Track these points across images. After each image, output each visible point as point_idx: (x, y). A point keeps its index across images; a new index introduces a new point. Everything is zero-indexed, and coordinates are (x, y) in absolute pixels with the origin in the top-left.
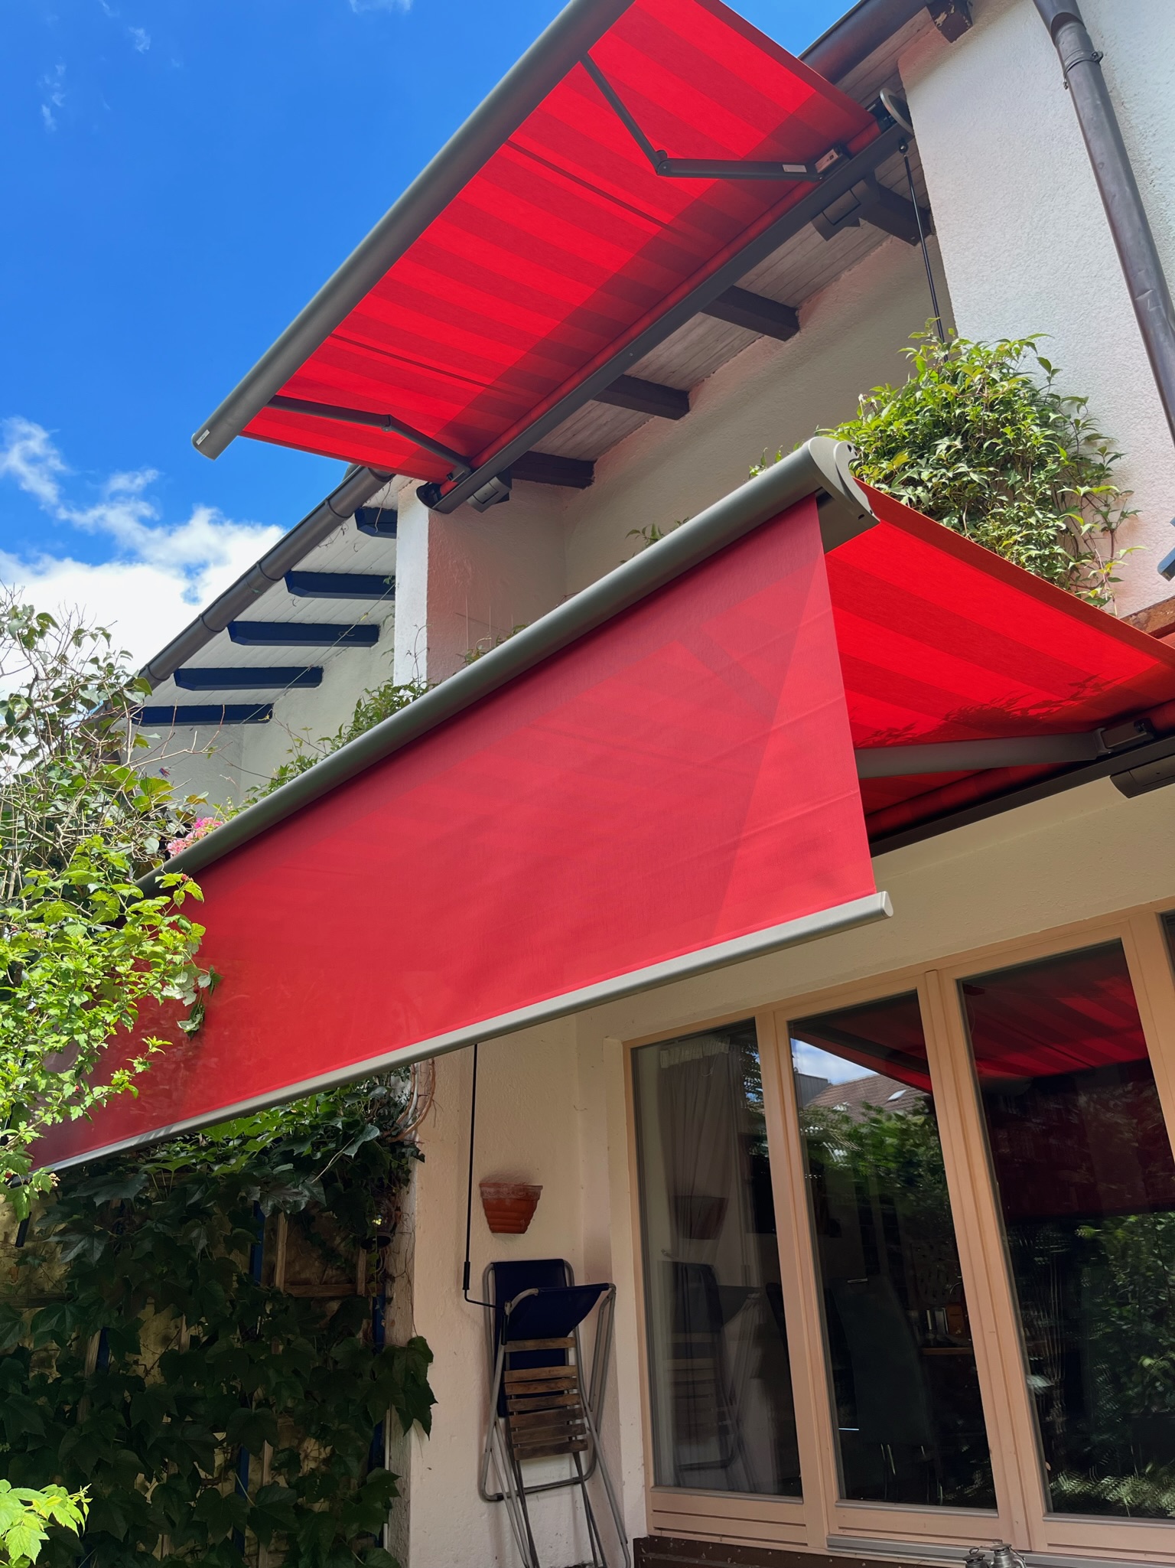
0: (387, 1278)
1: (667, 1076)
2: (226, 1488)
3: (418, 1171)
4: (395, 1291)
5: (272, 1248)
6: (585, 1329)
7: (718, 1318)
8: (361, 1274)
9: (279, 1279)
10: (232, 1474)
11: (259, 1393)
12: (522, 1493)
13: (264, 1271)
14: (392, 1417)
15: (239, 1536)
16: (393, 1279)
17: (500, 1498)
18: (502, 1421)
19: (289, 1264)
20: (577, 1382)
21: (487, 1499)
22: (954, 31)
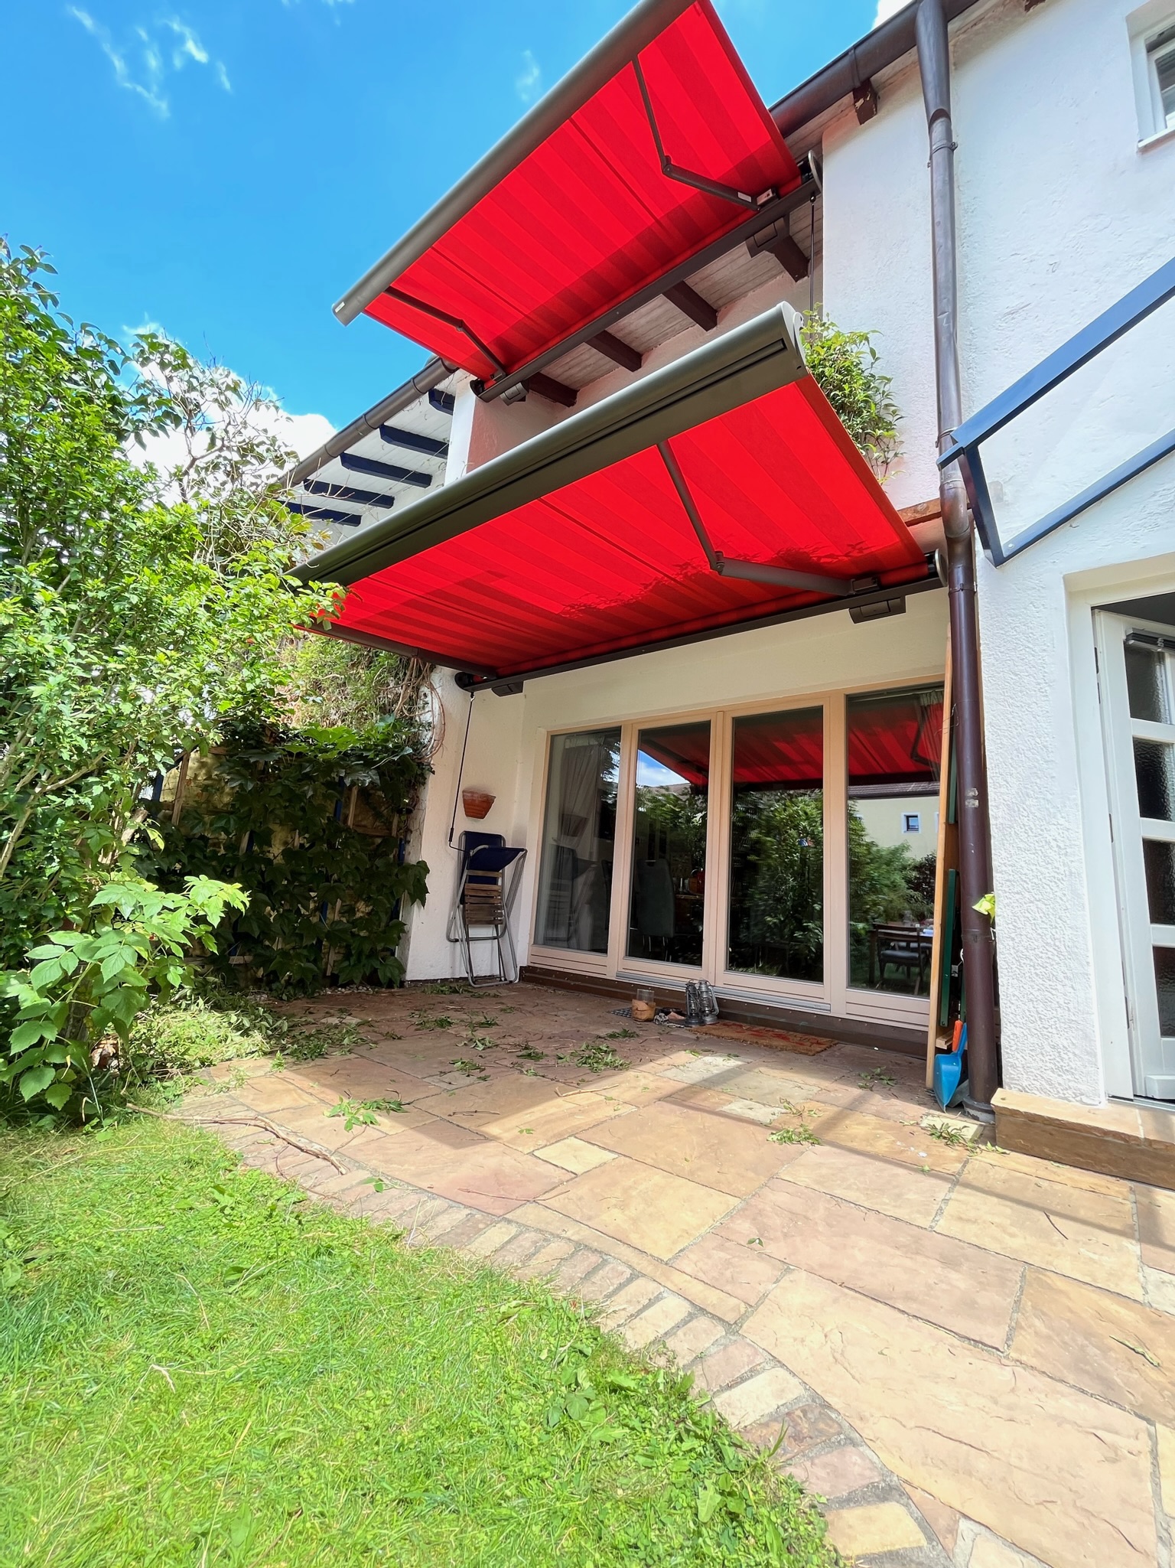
0: (408, 831)
1: (568, 753)
2: (314, 920)
3: (431, 779)
4: (412, 838)
5: (347, 806)
6: (509, 870)
7: (576, 872)
8: (395, 827)
9: (350, 822)
10: (317, 913)
11: (335, 876)
12: (468, 940)
13: (342, 818)
14: (405, 896)
15: (320, 942)
16: (412, 831)
17: (457, 941)
18: (461, 906)
19: (355, 816)
20: (501, 893)
21: (451, 941)
22: (865, 115)
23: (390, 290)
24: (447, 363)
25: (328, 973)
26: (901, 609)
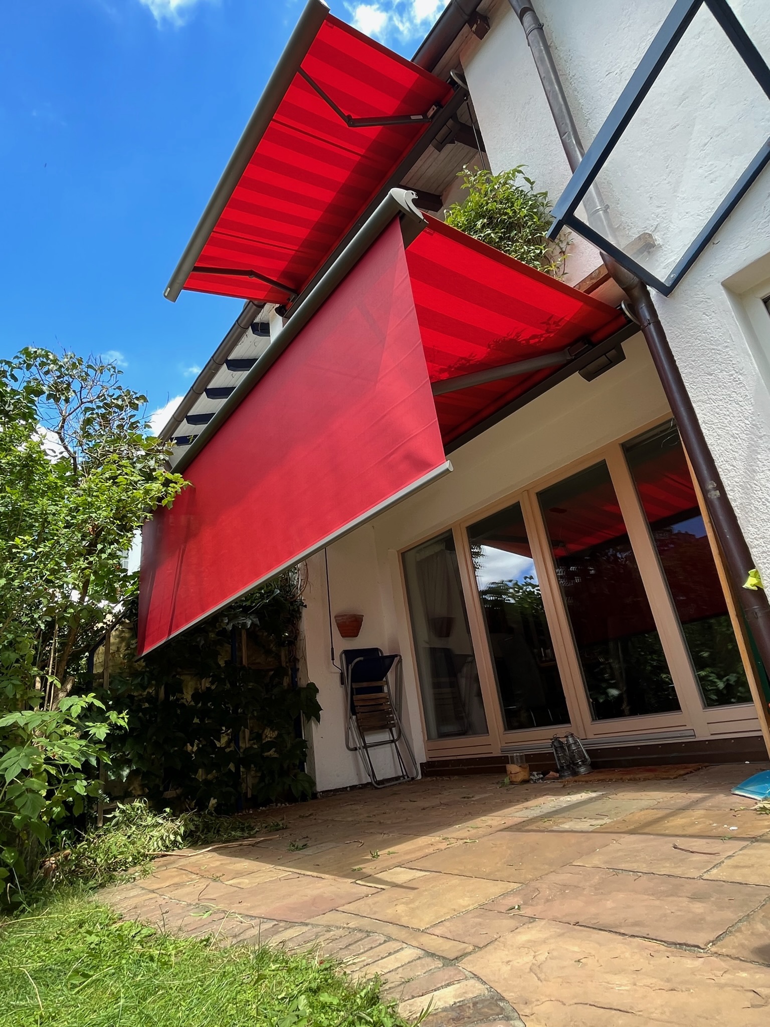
0: (296, 660)
1: (421, 565)
2: (229, 750)
3: (304, 612)
4: (300, 666)
5: (241, 650)
6: (391, 676)
8: (283, 658)
9: (245, 662)
10: (232, 744)
12: (366, 747)
13: (237, 659)
15: (238, 769)
16: (299, 660)
17: (356, 749)
18: (354, 717)
19: (248, 656)
20: (387, 699)
21: (351, 750)
22: (482, 33)
23: (196, 269)
24: (256, 302)
25: (249, 796)
26: (621, 357)
